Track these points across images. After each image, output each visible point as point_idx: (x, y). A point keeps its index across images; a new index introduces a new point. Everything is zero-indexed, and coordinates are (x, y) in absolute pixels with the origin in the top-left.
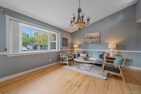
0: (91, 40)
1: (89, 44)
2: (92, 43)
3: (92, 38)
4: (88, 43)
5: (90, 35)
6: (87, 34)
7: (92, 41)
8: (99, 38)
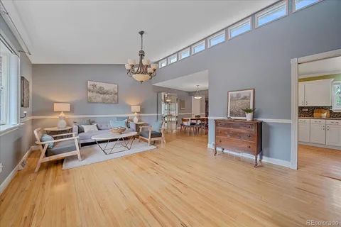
0: (102, 96)
1: (97, 103)
2: (104, 102)
3: (104, 93)
4: (94, 100)
5: (99, 85)
6: (92, 83)
7: (103, 99)
8: (116, 94)
